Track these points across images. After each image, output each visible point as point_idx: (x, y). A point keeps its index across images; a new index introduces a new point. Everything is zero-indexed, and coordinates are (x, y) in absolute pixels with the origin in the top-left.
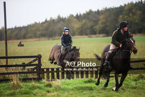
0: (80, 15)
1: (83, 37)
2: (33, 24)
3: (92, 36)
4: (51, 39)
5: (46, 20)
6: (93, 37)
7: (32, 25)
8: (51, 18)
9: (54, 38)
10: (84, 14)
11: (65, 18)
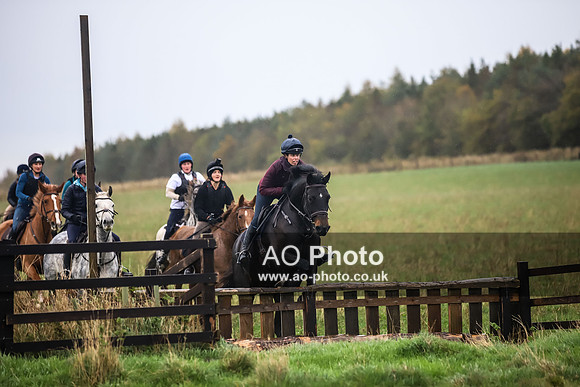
0: (485, 69)
1: (493, 161)
2: (297, 110)
3: (531, 154)
4: (363, 167)
5: (347, 93)
6: (536, 159)
7: (290, 114)
8: (367, 84)
9: (374, 163)
10: (498, 67)
11: (424, 83)
